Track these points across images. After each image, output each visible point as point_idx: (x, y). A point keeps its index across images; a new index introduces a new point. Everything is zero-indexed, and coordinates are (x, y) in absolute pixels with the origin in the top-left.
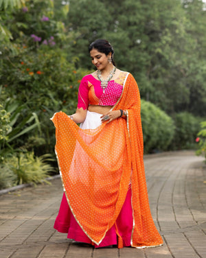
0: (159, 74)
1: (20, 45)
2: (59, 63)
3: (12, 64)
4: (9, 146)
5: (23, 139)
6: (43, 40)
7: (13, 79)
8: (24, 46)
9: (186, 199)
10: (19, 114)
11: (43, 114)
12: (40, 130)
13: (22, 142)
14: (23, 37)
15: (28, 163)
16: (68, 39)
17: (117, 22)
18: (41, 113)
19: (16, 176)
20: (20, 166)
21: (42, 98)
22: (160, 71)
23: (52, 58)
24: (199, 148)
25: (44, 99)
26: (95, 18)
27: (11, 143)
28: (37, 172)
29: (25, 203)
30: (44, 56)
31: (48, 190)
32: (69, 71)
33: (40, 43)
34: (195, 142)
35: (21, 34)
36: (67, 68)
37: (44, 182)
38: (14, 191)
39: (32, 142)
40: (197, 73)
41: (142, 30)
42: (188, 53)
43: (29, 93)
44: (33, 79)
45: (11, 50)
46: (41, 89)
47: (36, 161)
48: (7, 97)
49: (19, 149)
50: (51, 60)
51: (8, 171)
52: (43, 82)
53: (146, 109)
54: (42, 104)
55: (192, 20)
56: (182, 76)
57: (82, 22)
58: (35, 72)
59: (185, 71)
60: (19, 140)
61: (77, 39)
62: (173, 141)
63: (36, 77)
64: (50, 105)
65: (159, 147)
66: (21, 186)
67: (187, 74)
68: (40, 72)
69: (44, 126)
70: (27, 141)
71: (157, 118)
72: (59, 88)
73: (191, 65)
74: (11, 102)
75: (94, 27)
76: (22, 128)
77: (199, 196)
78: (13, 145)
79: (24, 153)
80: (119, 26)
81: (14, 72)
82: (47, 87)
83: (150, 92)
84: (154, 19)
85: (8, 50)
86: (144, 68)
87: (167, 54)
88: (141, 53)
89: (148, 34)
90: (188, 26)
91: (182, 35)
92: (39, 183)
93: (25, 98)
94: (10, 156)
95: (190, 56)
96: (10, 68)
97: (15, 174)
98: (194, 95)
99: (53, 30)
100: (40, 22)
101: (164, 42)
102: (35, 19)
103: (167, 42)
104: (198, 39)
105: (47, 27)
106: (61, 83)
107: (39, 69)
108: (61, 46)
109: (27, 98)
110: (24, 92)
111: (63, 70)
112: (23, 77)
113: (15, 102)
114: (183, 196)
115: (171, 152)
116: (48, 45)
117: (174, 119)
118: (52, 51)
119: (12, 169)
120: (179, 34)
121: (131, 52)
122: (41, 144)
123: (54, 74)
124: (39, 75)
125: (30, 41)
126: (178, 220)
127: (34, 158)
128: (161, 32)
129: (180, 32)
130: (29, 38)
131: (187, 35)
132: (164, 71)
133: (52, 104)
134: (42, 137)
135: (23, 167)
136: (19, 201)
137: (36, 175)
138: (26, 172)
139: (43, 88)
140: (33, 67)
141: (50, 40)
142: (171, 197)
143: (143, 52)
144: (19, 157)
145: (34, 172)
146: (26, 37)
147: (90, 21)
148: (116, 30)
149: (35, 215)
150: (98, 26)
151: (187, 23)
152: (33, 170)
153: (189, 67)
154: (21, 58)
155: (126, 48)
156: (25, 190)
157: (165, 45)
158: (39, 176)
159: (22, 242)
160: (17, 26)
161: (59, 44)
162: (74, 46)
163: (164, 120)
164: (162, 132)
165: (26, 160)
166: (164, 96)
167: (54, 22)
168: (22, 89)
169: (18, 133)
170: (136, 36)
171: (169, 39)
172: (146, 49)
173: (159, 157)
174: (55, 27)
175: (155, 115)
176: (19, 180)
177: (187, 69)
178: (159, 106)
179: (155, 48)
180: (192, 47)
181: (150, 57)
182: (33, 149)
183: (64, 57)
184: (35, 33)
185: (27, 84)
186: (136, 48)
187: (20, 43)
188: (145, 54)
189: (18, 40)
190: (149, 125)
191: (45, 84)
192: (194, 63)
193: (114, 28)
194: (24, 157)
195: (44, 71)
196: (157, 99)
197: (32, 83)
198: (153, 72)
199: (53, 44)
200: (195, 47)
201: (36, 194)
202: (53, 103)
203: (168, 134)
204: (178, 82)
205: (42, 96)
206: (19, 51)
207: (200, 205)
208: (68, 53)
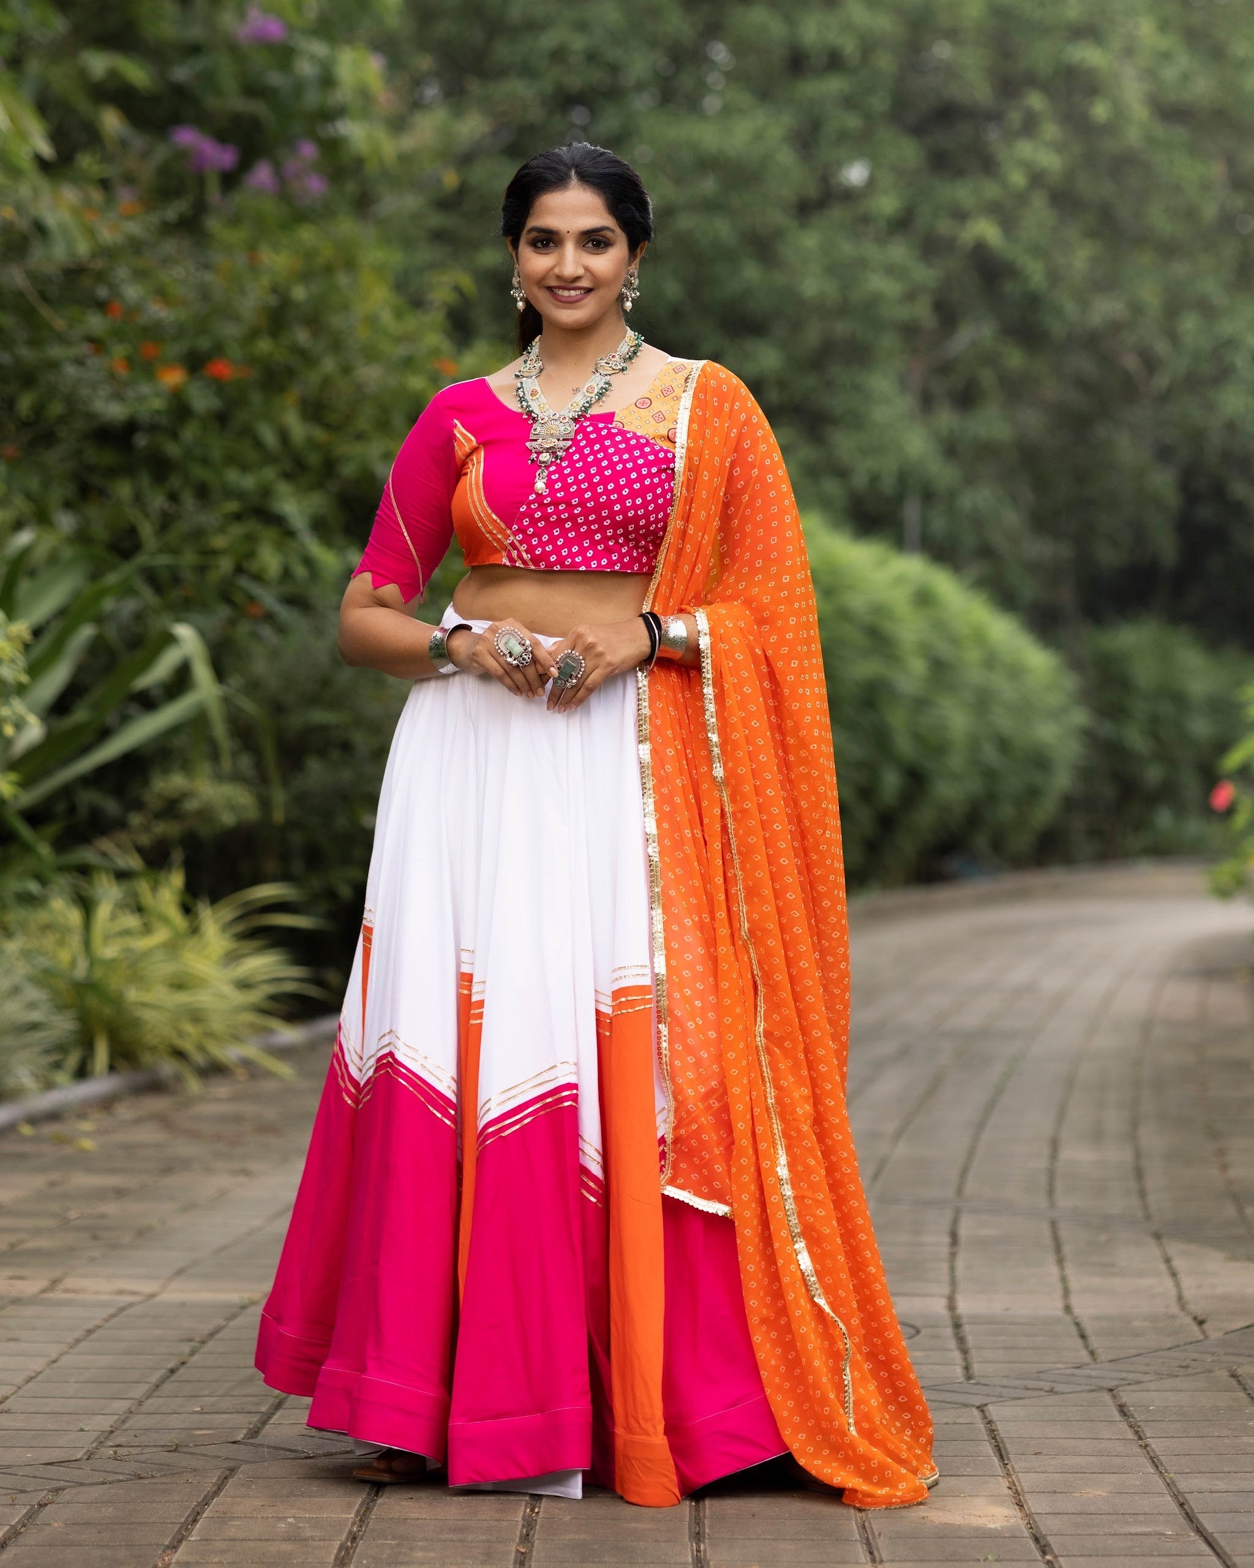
0: (987, 378)
1: (97, 196)
2: (346, 307)
3: (45, 312)
4: (24, 831)
5: (119, 792)
6: (245, 164)
7: (56, 408)
8: (126, 197)
9: (1139, 1173)
10: (86, 632)
11: (244, 628)
12: (219, 729)
13: (111, 806)
14: (124, 144)
15: (142, 944)
16: (405, 159)
17: (720, 53)
18: (232, 623)
19: (64, 1025)
20: (93, 961)
21: (237, 530)
22: (990, 359)
23: (305, 276)
24: (1231, 849)
25: (251, 539)
26: (582, 26)
27: (35, 817)
28: (202, 998)
29: (120, 1193)
30: (254, 266)
31: (271, 1113)
32: (408, 363)
33: (230, 180)
34: (1208, 811)
35: (111, 121)
36: (399, 340)
37: (247, 1064)
38: (54, 1116)
39: (171, 808)
40: (1224, 374)
41: (880, 103)
42: (1168, 250)
43: (158, 501)
44: (180, 409)
45: (40, 229)
46: (233, 476)
47: (195, 930)
48: (18, 526)
49: (87, 855)
50: (299, 293)
51: (15, 991)
52: (248, 433)
53: (899, 600)
54: (239, 569)
55: (1193, 37)
56: (1129, 390)
57: (504, 51)
58: (195, 363)
59: (1150, 363)
60: (87, 798)
61: (465, 160)
62: (1069, 803)
63: (202, 401)
64: (287, 574)
65: (981, 842)
66: (100, 1085)
67: (1162, 381)
68: (227, 370)
69: (249, 706)
70: (138, 805)
71: (972, 656)
72: (348, 470)
73: (1189, 324)
74: (41, 552)
75: (575, 82)
76: (111, 719)
77: (1221, 1152)
78: (53, 829)
79: (122, 876)
80: (733, 77)
81: (54, 365)
82: (268, 458)
83: (928, 496)
84: (952, 35)
85: (23, 224)
86: (889, 341)
87: (1037, 251)
88: (870, 250)
89: (918, 130)
90: (1170, 74)
91: (1133, 136)
92: (214, 1070)
93: (132, 532)
94: (28, 900)
95: (1180, 269)
96: (35, 343)
97: (60, 1008)
98: (1206, 513)
99: (312, 99)
100: (233, 48)
101: (1018, 178)
102: (196, 32)
103: (1037, 178)
104: (1231, 161)
105: (275, 79)
106: (360, 437)
107: (218, 349)
108: (363, 204)
109: (147, 531)
110: (124, 490)
111: (371, 355)
112: (118, 397)
113: (67, 553)
114: (1119, 1155)
115: (1057, 876)
116: (283, 192)
117: (1075, 664)
118: (307, 235)
119: (45, 978)
120: (1109, 129)
121: (809, 240)
122: (228, 819)
123: (313, 378)
124: (219, 386)
125: (164, 171)
126: (1085, 1308)
127: (187, 909)
128: (995, 117)
129: (1120, 113)
130: (161, 153)
131: (1160, 131)
132: (1015, 359)
133: (300, 571)
134: (237, 777)
135: (111, 963)
136: (82, 1180)
137: (196, 1016)
138: (133, 995)
139: (244, 468)
140: (180, 331)
141: (292, 165)
142: (1042, 1164)
143: (881, 241)
144: (86, 905)
145: (182, 998)
146: (138, 141)
147: (548, 40)
148: (712, 103)
149: (180, 1272)
150: (596, 76)
151: (1166, 57)
152: (179, 985)
153: (1173, 337)
154: (100, 277)
155: (778, 218)
156: (124, 1111)
157: (1022, 198)
158: (217, 1025)
159: (86, 1442)
160: (83, 74)
161: (351, 187)
162: (447, 203)
163: (1016, 672)
164: (1004, 745)
165: (132, 921)
166: (1012, 518)
167: (319, 48)
168: (113, 473)
169: (86, 749)
170: (843, 137)
171: (1050, 161)
172: (902, 224)
173: (984, 901)
174: (328, 81)
175: (955, 641)
176: (88, 1046)
177: (1161, 347)
178: (981, 584)
179: (961, 216)
180: (1190, 214)
181: (926, 275)
182: (178, 856)
183: (379, 269)
184: (202, 120)
185: (141, 441)
186: (837, 213)
187: (105, 184)
188: (899, 251)
189: (86, 162)
190: (921, 704)
191: (258, 444)
192: (1208, 310)
193: (702, 88)
194: (121, 906)
195: (252, 360)
196: (969, 540)
197: (174, 435)
198: (945, 368)
199: (315, 187)
200: (1210, 211)
201: (195, 1135)
202: (308, 562)
203: (1040, 761)
204: (1101, 431)
205: (238, 517)
206: (91, 233)
207: (1230, 1211)
208: (407, 243)
